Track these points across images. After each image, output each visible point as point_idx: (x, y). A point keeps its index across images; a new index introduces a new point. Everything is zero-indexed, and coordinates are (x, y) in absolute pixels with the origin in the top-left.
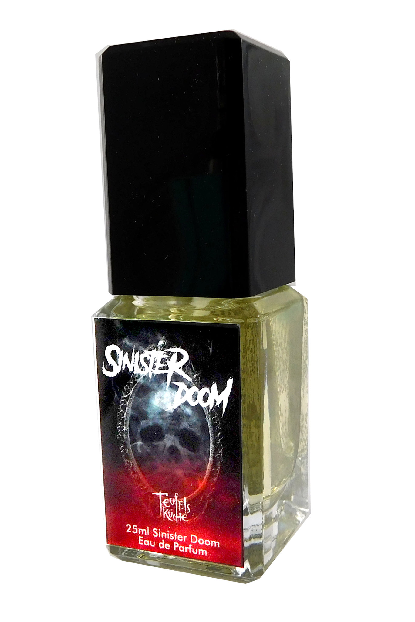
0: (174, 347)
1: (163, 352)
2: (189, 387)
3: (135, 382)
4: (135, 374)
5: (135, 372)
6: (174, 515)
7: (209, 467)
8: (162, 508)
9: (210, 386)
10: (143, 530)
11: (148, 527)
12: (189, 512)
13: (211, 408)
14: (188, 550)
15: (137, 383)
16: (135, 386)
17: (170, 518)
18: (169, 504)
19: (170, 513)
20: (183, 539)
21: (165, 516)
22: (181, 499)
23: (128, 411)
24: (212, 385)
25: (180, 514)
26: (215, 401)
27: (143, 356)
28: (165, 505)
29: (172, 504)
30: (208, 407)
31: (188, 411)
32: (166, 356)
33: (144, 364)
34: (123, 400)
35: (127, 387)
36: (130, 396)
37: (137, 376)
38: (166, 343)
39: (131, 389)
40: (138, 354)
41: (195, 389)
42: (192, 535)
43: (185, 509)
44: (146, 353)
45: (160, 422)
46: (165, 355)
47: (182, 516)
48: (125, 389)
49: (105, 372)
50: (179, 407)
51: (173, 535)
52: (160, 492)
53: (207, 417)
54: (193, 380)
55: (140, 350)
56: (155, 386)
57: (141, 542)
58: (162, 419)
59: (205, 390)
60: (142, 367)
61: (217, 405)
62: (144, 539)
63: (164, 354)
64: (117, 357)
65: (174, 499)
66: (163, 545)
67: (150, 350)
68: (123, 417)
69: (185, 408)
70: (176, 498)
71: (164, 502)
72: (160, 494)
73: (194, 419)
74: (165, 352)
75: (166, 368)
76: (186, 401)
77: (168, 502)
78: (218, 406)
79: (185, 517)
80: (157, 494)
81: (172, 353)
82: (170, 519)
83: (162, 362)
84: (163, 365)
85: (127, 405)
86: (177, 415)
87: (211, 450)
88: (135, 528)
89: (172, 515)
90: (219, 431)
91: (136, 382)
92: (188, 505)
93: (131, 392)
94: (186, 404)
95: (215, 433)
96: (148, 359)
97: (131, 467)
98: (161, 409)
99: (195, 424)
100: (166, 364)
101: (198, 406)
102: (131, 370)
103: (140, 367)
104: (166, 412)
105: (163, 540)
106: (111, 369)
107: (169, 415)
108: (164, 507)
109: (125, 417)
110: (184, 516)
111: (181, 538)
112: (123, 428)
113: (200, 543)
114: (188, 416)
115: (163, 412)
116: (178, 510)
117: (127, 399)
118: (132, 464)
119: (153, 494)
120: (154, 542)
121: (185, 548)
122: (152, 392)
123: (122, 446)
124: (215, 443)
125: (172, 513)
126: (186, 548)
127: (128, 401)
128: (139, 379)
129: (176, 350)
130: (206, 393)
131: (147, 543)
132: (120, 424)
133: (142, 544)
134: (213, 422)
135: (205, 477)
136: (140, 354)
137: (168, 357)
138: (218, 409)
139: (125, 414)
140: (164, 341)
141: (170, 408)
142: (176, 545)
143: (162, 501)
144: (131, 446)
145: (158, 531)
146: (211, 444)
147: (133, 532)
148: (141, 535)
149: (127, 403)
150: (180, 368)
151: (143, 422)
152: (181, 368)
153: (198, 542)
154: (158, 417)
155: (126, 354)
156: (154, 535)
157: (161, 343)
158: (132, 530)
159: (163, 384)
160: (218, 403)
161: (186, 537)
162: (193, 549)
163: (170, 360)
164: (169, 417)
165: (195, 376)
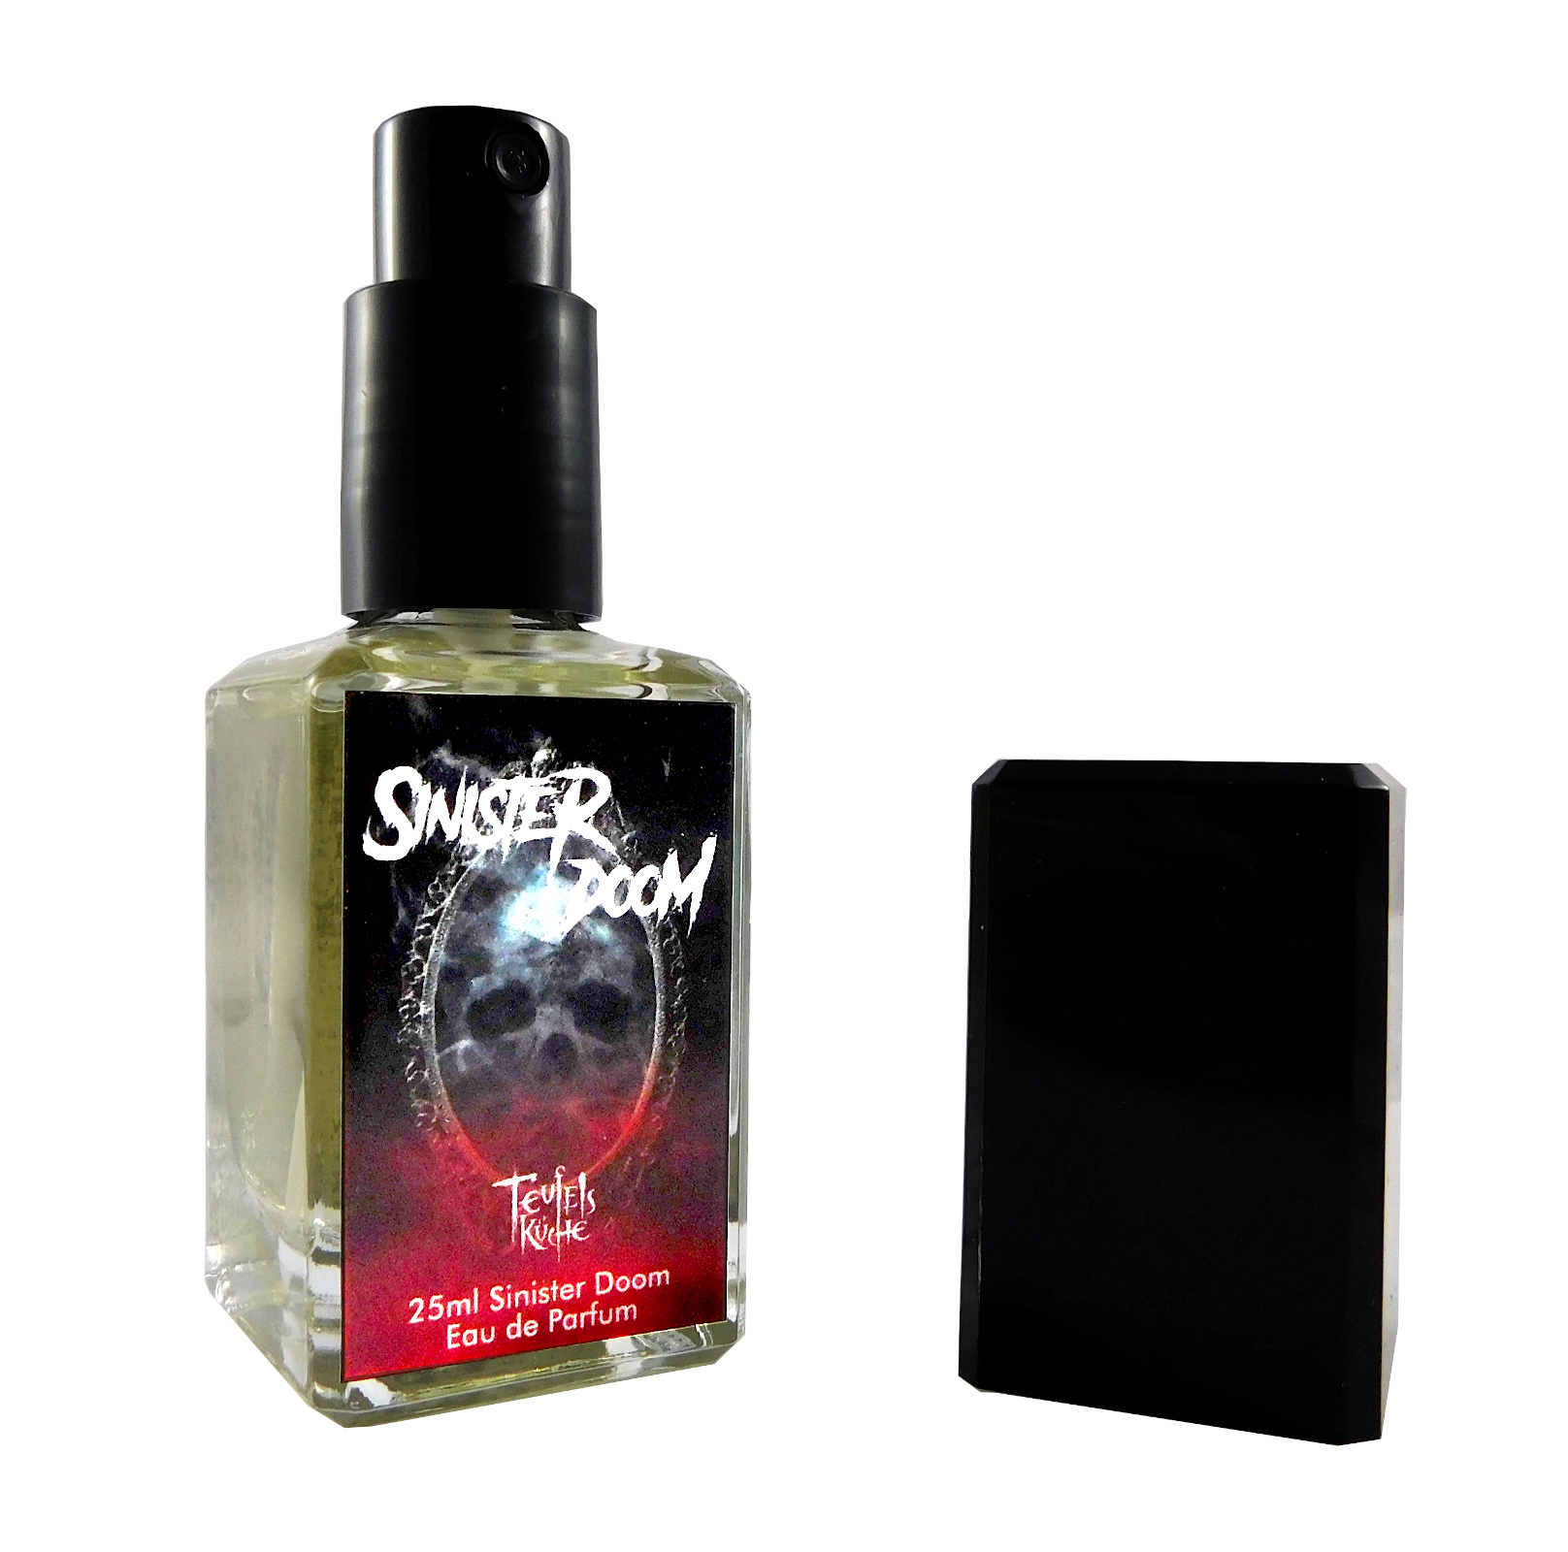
0: (575, 764)
1: (546, 780)
2: (608, 868)
3: (461, 870)
4: (464, 847)
5: (462, 842)
6: (552, 1230)
7: (649, 1072)
8: (519, 1219)
9: (660, 861)
10: (458, 1304)
11: (476, 1290)
12: (592, 1211)
13: (661, 917)
14: (588, 1318)
15: (468, 870)
16: (461, 880)
17: (540, 1244)
18: (537, 1203)
19: (542, 1229)
20: (575, 1292)
21: (527, 1241)
22: (572, 1181)
23: (433, 958)
24: (667, 857)
25: (568, 1223)
26: (673, 898)
27: (489, 794)
28: (527, 1208)
29: (547, 1202)
30: (654, 916)
31: (603, 932)
32: (552, 791)
33: (490, 816)
34: (422, 927)
35: (436, 887)
36: (445, 910)
37: (468, 853)
38: (553, 756)
39: (449, 892)
40: (474, 788)
41: (622, 871)
42: (598, 1275)
43: (582, 1205)
44: (498, 787)
45: (527, 973)
46: (550, 787)
47: (572, 1226)
48: (430, 892)
49: (372, 848)
50: (579, 925)
51: (547, 1289)
52: (515, 1176)
53: (650, 941)
54: (619, 851)
55: (482, 777)
56: (518, 875)
57: (454, 1341)
58: (532, 963)
59: (650, 871)
60: (485, 824)
61: (678, 908)
62: (462, 1330)
63: (546, 785)
64: (414, 800)
65: (553, 1186)
66: (518, 1325)
67: (510, 776)
68: (418, 977)
69: (594, 927)
70: (559, 1182)
71: (526, 1202)
72: (514, 1182)
73: (618, 953)
74: (552, 779)
75: (551, 823)
76: (598, 907)
77: (536, 1198)
78: (680, 910)
79: (582, 1229)
80: (505, 1183)
81: (569, 782)
82: (538, 1247)
83: (539, 809)
84: (542, 815)
85: (435, 938)
86: (573, 948)
87: (657, 1025)
88: (438, 1305)
89: (545, 1233)
90: (678, 972)
91: (464, 868)
92: (590, 1193)
93: (447, 901)
94: (599, 914)
95: (669, 979)
96: (503, 801)
97: (434, 1120)
98: (529, 937)
99: (618, 965)
100: (552, 811)
101: (630, 914)
102: (450, 837)
103: (478, 826)
104: (544, 943)
105: (519, 1315)
106: (390, 837)
107: (552, 950)
108: (523, 1217)
109: (425, 974)
110: (578, 1227)
111: (568, 1291)
112: (418, 1009)
113: (620, 1289)
114: (601, 948)
115: (534, 945)
116: (563, 1212)
117: (434, 920)
118: (437, 1112)
119: (495, 1185)
120: (493, 1329)
121: (578, 1318)
122: (508, 894)
123: (411, 1064)
124: (667, 1009)
125: (546, 1227)
126: (583, 1315)
127: (438, 928)
128: (475, 860)
129: (578, 773)
130: (652, 878)
131: (472, 1337)
132: (407, 997)
133: (458, 1345)
134: (665, 951)
135: (639, 1103)
136: (481, 789)
137: (559, 792)
138: (679, 916)
139: (426, 967)
140: (550, 751)
141: (553, 933)
142: (555, 1316)
143: (520, 1198)
144: (437, 1057)
145: (503, 1294)
146: (658, 1011)
147: (431, 1317)
148: (454, 1319)
149: (435, 932)
150: (587, 821)
151: (476, 983)
152: (591, 820)
153: (614, 1287)
154: (520, 959)
155: (441, 792)
156: (493, 1307)
157: (541, 755)
158: (426, 1312)
159: (540, 867)
160: (679, 903)
161: (584, 1283)
162: (601, 1312)
163: (561, 801)
164: (549, 956)
165: (625, 838)
